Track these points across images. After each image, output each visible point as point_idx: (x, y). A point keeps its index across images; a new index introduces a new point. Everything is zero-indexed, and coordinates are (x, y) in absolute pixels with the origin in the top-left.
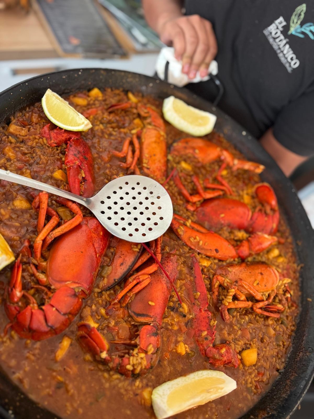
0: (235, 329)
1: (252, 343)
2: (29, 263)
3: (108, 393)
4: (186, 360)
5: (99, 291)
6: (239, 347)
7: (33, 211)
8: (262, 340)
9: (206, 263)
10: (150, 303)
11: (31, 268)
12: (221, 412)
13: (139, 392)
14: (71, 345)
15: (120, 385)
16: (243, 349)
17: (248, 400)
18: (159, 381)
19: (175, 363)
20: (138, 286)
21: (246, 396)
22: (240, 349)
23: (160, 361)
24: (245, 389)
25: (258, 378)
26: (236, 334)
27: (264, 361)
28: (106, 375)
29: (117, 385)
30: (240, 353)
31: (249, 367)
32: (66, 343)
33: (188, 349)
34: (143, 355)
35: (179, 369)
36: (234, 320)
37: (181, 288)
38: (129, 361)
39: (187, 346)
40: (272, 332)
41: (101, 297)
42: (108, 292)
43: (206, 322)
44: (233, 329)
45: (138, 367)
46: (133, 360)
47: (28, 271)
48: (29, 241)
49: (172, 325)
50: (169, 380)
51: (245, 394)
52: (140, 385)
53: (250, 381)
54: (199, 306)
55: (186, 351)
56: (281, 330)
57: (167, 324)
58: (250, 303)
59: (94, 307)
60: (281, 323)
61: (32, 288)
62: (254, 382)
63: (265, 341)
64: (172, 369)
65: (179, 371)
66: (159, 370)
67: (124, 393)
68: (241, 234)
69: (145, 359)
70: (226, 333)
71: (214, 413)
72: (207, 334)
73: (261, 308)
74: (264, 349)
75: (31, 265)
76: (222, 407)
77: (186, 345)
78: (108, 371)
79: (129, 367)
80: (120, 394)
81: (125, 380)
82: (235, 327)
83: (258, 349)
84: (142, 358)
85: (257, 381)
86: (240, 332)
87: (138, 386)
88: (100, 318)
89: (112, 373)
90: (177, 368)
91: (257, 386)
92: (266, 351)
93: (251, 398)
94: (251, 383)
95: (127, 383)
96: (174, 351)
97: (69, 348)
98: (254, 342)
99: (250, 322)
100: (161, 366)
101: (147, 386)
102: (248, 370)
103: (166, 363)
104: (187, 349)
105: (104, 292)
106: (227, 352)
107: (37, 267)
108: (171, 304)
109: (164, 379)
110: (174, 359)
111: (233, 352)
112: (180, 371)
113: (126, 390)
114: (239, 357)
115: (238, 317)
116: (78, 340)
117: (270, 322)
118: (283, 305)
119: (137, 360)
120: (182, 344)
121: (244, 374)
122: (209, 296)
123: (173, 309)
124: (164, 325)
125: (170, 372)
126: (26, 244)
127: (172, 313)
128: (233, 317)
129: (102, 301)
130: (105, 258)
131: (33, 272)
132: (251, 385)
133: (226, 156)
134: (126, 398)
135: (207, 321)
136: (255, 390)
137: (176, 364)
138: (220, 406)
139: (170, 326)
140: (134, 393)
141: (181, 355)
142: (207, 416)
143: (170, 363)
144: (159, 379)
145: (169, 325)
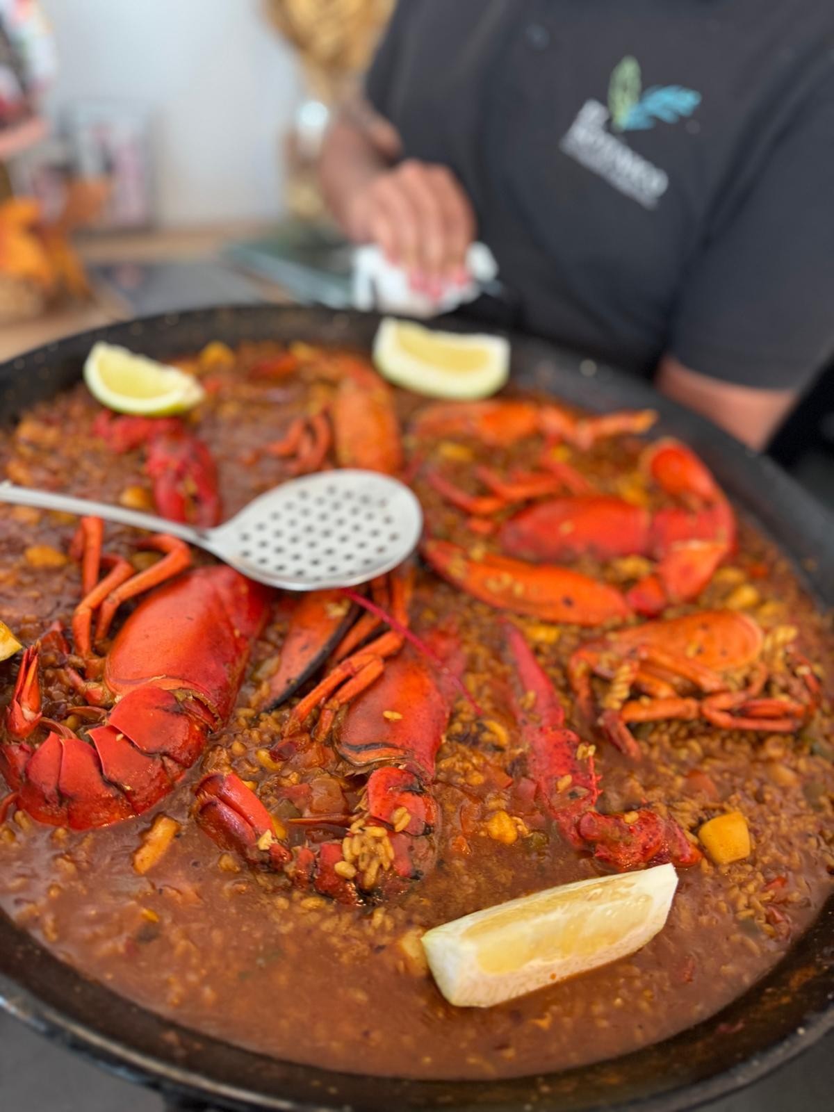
0: (664, 775)
1: (726, 805)
2: (62, 666)
3: (291, 949)
4: (523, 857)
5: (250, 712)
6: (686, 815)
7: (73, 569)
8: (759, 798)
9: (544, 635)
10: (388, 714)
11: (68, 674)
12: (666, 989)
13: (385, 940)
14: (177, 835)
15: (327, 925)
16: (701, 822)
17: (751, 953)
18: (445, 912)
19: (490, 864)
20: (352, 682)
21: (743, 944)
22: (693, 822)
23: (441, 862)
24: (735, 926)
25: (771, 892)
26: (670, 787)
27: (777, 849)
28: (282, 902)
29: (316, 927)
30: (694, 830)
31: (731, 864)
32: (162, 831)
33: (523, 828)
34: (379, 832)
35: (503, 880)
36: (655, 754)
37: (480, 689)
38: (341, 851)
39: (520, 820)
40: (786, 775)
41: (257, 726)
42: (274, 714)
43: (564, 754)
44: (658, 775)
45: (369, 865)
46: (350, 847)
47: (61, 681)
48: (63, 624)
49: (466, 773)
50: (477, 909)
51: (737, 937)
52: (389, 924)
53: (743, 901)
54: (539, 722)
55: (518, 831)
56: (815, 769)
57: (450, 771)
58: (692, 704)
59: (237, 747)
60: (812, 753)
61: (69, 714)
62: (759, 905)
63: (768, 797)
64: (482, 879)
65: (503, 885)
66: (443, 884)
67: (340, 945)
68: (632, 566)
69: (386, 841)
70: (637, 784)
71: (638, 993)
72: (573, 784)
73: (729, 711)
74: (772, 818)
75: (69, 670)
76: (666, 974)
77: (515, 818)
78: (287, 891)
79: (343, 868)
80: (329, 950)
81: (338, 912)
82: (662, 769)
83: (751, 819)
84: (378, 840)
85: (770, 901)
86: (680, 782)
87: (383, 925)
88: (255, 770)
89: (296, 894)
90: (498, 878)
91: (774, 916)
92: (777, 824)
93: (761, 948)
94: (749, 907)
95: (347, 918)
96: (482, 834)
97: (171, 841)
98: (735, 802)
99: (708, 755)
100: (447, 874)
101: (409, 923)
102: (729, 871)
103: (459, 864)
104: (519, 827)
105: (263, 715)
106: (644, 821)
107: (83, 673)
108: (457, 727)
109: (460, 906)
110: (486, 856)
111: (666, 820)
112: (508, 885)
113: (345, 938)
114: (690, 837)
115: (667, 745)
116: (198, 822)
117: (772, 750)
118: (794, 697)
119: (363, 845)
120: (504, 817)
121: (720, 886)
122: (566, 703)
123: (464, 738)
124: (442, 776)
125: (478, 887)
126: (56, 627)
127: (462, 748)
128: (651, 746)
129: (261, 734)
130: (261, 644)
131: (73, 682)
132: (751, 912)
133: (554, 421)
134: (345, 959)
135: (568, 752)
136: (767, 927)
137: (494, 868)
138: (657, 974)
139: (462, 777)
140: (371, 945)
141: (503, 844)
142: (618, 1001)
143: (473, 864)
144: (446, 906)
145: (459, 774)
